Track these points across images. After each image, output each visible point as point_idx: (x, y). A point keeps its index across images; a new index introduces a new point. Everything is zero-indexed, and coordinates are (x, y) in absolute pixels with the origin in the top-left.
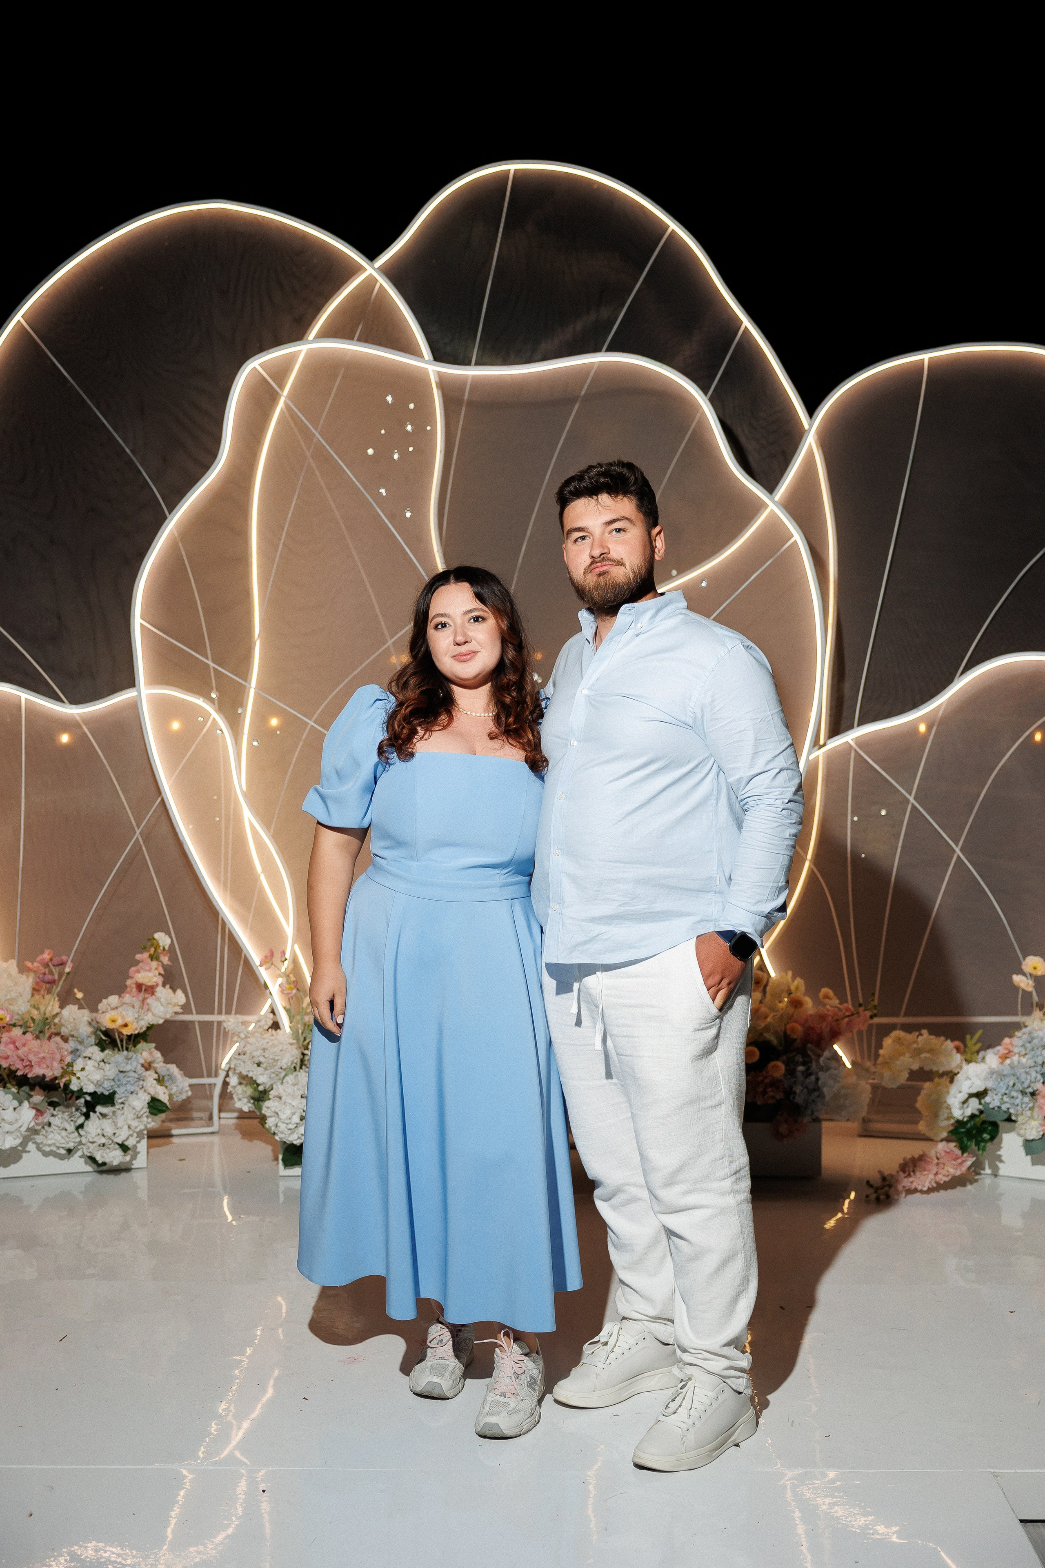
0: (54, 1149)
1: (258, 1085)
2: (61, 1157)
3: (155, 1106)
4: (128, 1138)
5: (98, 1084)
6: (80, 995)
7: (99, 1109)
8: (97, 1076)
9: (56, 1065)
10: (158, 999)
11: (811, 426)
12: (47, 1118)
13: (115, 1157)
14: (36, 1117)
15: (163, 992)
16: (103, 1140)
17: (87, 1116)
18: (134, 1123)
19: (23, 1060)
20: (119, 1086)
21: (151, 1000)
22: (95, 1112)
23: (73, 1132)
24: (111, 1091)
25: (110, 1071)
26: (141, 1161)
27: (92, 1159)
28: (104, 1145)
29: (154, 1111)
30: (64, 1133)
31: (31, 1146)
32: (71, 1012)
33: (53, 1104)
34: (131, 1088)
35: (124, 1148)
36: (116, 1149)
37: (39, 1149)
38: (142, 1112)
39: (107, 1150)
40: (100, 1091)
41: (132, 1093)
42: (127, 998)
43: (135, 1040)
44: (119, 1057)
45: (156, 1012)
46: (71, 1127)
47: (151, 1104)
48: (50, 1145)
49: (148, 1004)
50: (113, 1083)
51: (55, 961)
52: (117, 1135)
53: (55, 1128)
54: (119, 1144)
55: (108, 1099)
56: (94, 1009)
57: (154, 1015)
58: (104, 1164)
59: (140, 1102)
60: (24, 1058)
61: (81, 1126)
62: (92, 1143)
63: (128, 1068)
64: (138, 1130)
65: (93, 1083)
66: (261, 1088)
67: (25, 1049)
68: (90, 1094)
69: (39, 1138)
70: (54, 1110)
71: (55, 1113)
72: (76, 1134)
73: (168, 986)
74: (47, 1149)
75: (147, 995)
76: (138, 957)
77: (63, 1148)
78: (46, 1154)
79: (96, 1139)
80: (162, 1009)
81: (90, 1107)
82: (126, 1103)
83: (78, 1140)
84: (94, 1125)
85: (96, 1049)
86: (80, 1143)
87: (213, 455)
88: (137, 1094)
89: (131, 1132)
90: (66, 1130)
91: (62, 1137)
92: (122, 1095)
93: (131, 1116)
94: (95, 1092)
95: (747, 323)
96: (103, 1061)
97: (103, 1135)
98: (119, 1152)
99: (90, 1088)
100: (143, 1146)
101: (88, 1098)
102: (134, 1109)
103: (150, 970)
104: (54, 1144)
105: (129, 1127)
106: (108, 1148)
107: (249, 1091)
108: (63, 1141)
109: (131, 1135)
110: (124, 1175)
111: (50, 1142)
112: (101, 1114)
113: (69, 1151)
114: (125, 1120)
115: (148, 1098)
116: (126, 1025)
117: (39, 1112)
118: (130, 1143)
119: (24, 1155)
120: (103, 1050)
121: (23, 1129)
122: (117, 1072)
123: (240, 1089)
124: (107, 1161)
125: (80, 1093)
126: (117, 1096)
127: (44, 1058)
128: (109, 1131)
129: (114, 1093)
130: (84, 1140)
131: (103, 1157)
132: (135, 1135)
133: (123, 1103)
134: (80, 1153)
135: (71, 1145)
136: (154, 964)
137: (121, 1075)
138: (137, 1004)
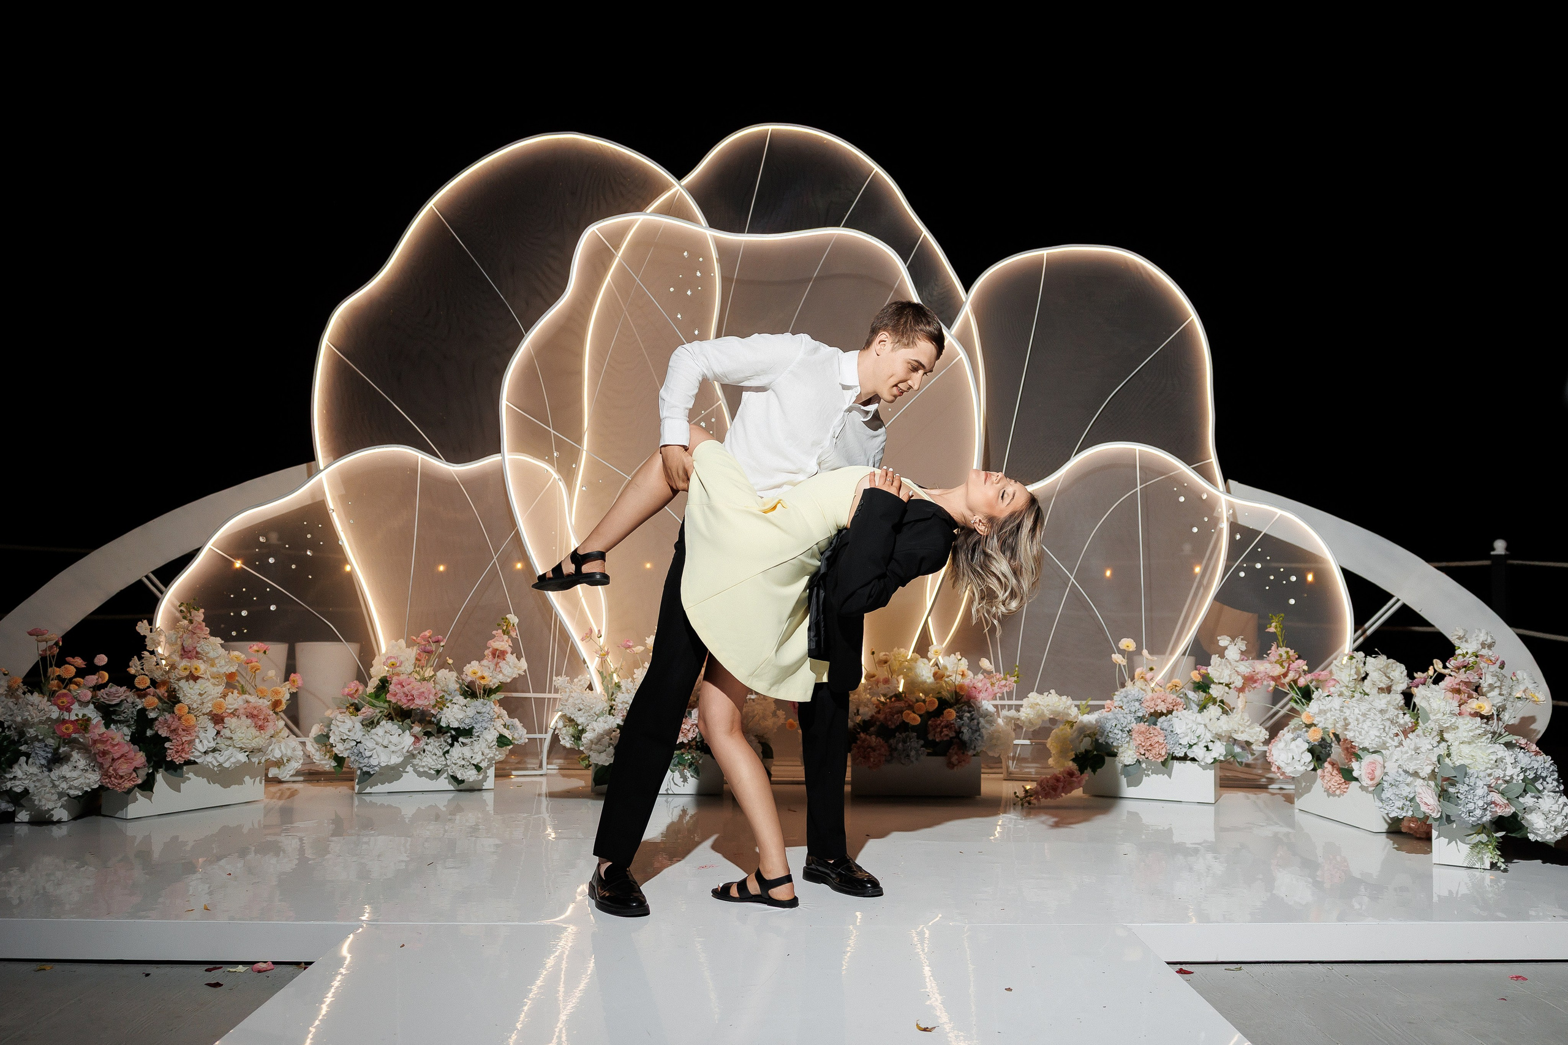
0: (427, 770)
1: (578, 725)
2: (431, 777)
3: (502, 741)
4: (481, 762)
5: (461, 721)
6: (450, 661)
7: (461, 739)
8: (461, 716)
9: (432, 697)
10: (508, 663)
11: (967, 299)
12: (422, 744)
13: (471, 775)
14: (414, 743)
15: (511, 658)
16: (463, 763)
17: (452, 745)
18: (487, 751)
19: (407, 696)
20: (476, 723)
21: (502, 664)
22: (458, 742)
23: (441, 757)
24: (470, 727)
25: (471, 712)
26: (490, 783)
27: (454, 778)
28: (463, 765)
29: (501, 745)
30: (434, 757)
31: (409, 768)
32: (443, 673)
33: (428, 734)
34: (485, 725)
35: (478, 768)
36: (472, 769)
37: (415, 770)
38: (492, 745)
39: (466, 770)
40: (462, 726)
41: (485, 729)
42: (485, 662)
43: (488, 692)
44: (478, 703)
45: (505, 672)
46: (440, 753)
47: (499, 740)
48: (423, 767)
49: (500, 667)
50: (472, 721)
51: (434, 639)
52: (473, 758)
53: (428, 753)
54: (474, 765)
55: (468, 732)
56: (460, 672)
57: (504, 675)
58: (463, 781)
59: (491, 736)
60: (408, 693)
61: (447, 752)
62: (455, 764)
63: (484, 710)
64: (488, 757)
65: (457, 720)
66: (580, 728)
67: (410, 687)
68: (455, 729)
69: (416, 761)
70: (428, 739)
71: (428, 741)
72: (443, 758)
73: (515, 655)
74: (421, 770)
75: (499, 660)
76: (494, 632)
77: (433, 769)
78: (420, 774)
79: (458, 761)
80: (510, 670)
81: (455, 739)
82: (481, 736)
83: (445, 763)
84: (457, 751)
85: (462, 698)
86: (446, 765)
87: (562, 289)
88: (489, 730)
89: (484, 757)
90: (436, 755)
91: (433, 760)
92: (479, 730)
93: (484, 745)
94: (459, 728)
95: (925, 233)
96: (465, 706)
97: (463, 759)
98: (474, 772)
99: (455, 725)
100: (491, 772)
101: (454, 733)
102: (486, 740)
103: (503, 641)
104: (427, 765)
105: (483, 754)
106: (466, 769)
107: (571, 730)
108: (433, 763)
109: (484, 760)
110: (476, 793)
111: (424, 764)
112: (462, 743)
113: (438, 772)
114: (480, 748)
115: (497, 734)
116: (483, 678)
117: (417, 739)
118: (483, 765)
119: (404, 774)
120: (465, 698)
121: (405, 750)
122: (476, 713)
123: (564, 731)
124: (465, 778)
125: (449, 728)
126: (474, 730)
127: (423, 692)
128: (468, 754)
129: (473, 728)
130: (449, 762)
131: (462, 775)
132: (486, 760)
133: (478, 736)
134: (445, 775)
135: (439, 767)
136: (506, 637)
137: (478, 715)
138: (492, 666)
